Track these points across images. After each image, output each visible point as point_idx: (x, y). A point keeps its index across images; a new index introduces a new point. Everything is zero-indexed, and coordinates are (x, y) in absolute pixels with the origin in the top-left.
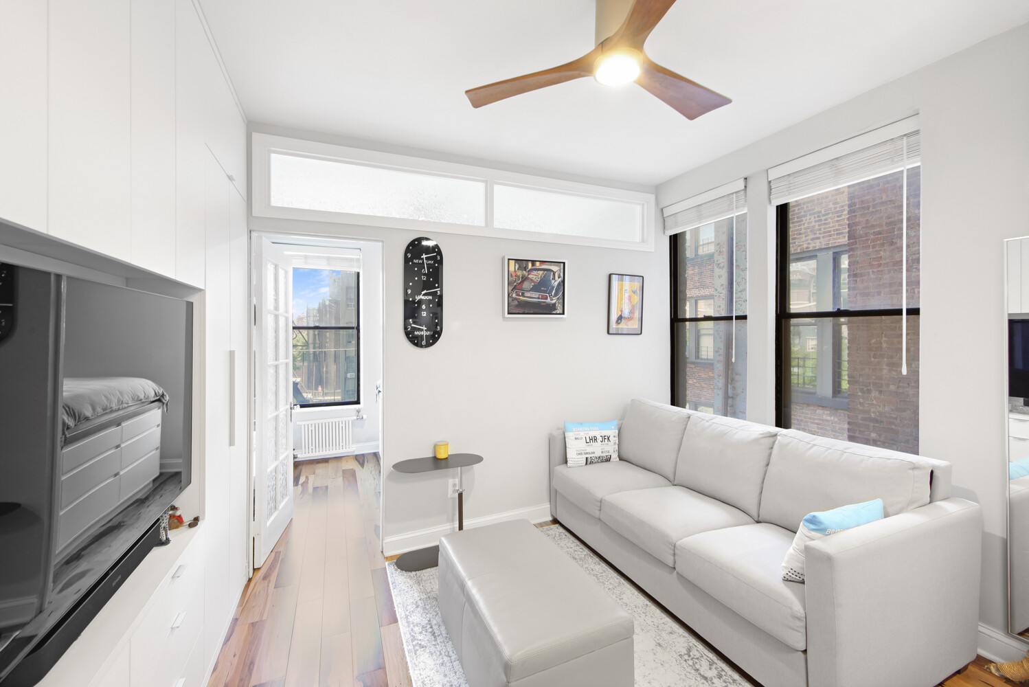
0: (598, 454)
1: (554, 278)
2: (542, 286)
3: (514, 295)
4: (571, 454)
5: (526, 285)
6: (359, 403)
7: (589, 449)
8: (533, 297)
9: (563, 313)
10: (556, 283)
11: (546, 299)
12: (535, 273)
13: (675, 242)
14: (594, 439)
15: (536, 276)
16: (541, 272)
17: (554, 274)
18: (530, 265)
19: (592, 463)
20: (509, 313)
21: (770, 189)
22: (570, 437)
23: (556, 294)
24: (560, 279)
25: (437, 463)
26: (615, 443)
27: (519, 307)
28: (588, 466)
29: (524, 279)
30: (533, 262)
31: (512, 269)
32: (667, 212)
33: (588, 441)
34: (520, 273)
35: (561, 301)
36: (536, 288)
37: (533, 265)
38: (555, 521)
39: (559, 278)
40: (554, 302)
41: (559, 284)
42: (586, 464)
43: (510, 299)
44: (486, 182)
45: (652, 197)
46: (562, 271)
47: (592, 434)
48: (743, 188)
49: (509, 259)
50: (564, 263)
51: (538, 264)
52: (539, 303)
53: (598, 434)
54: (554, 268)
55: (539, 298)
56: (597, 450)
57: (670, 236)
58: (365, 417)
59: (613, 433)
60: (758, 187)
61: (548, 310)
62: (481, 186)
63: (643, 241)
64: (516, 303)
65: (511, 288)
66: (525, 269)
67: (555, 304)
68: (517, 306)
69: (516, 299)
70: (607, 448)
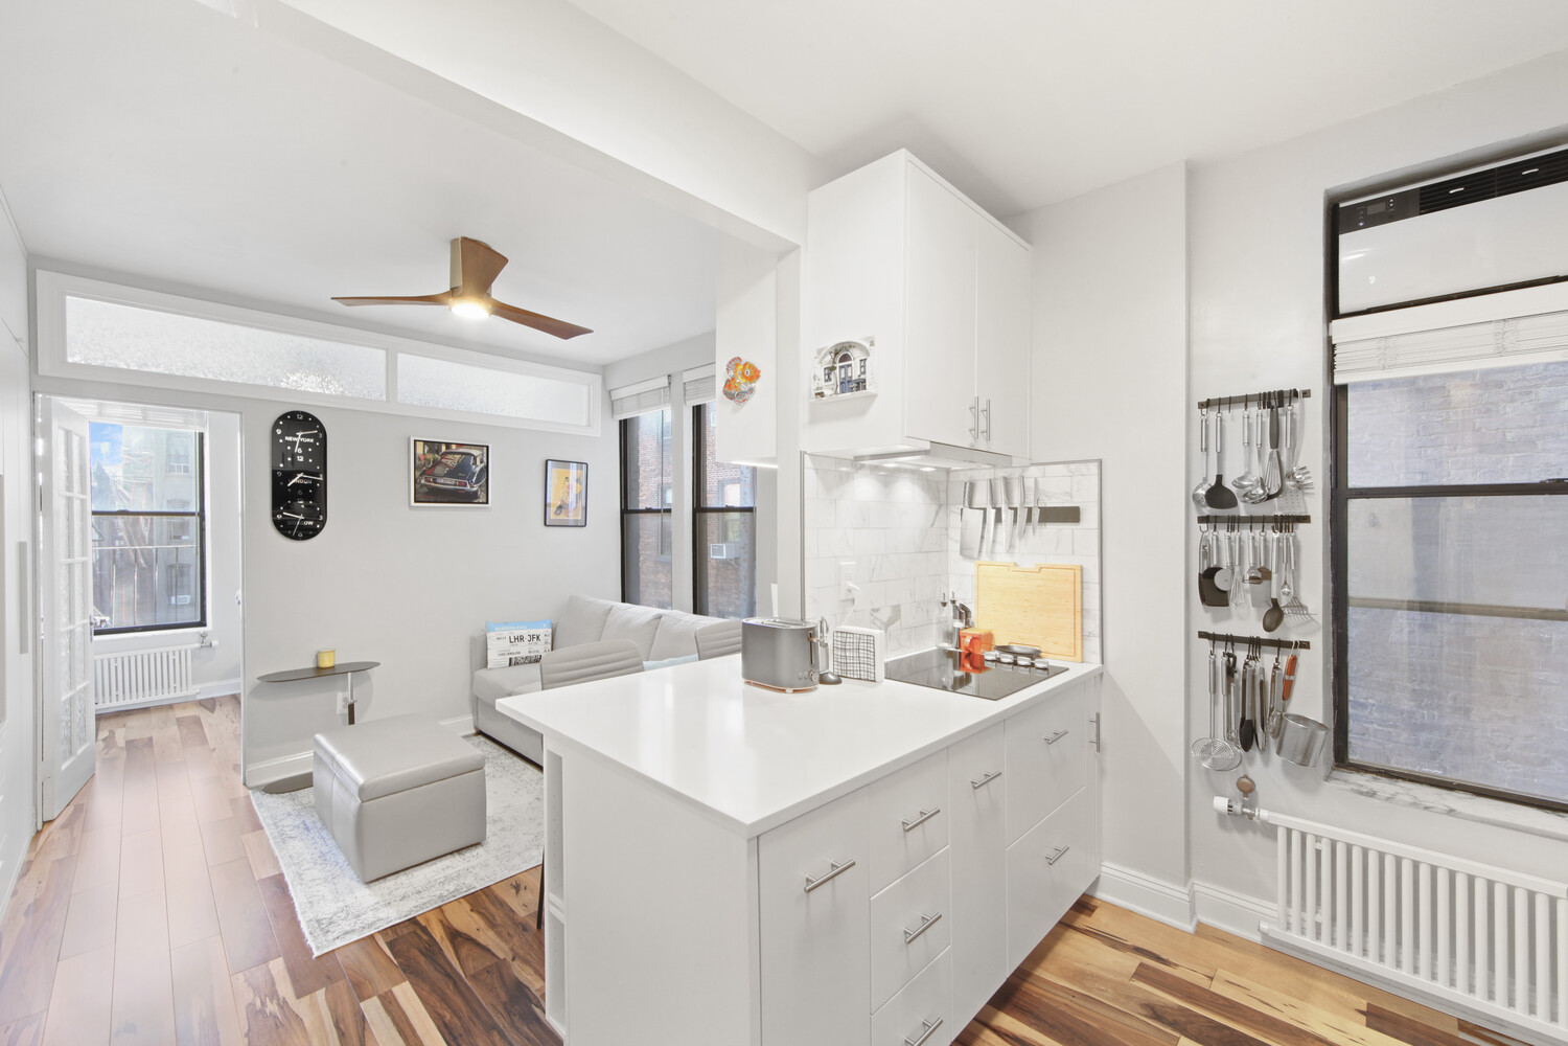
0: (525, 654)
1: (475, 463)
2: (461, 471)
3: (423, 481)
4: (492, 656)
5: (439, 470)
6: (205, 625)
7: (514, 649)
8: (449, 483)
9: (487, 503)
10: (478, 469)
11: (466, 485)
12: (450, 456)
13: (624, 426)
14: (521, 638)
15: (453, 461)
16: (458, 457)
17: (475, 458)
18: (444, 448)
19: (517, 664)
20: (416, 501)
21: (685, 390)
22: (491, 636)
23: (477, 482)
24: (482, 465)
25: (321, 673)
26: (546, 643)
27: (428, 493)
28: (513, 668)
29: (436, 463)
30: (448, 445)
31: (420, 450)
32: (616, 395)
33: (513, 640)
34: (430, 457)
35: (484, 488)
36: (452, 473)
37: (447, 448)
38: (480, 733)
39: (481, 462)
40: (475, 489)
41: (482, 470)
42: (510, 665)
43: (418, 486)
44: (387, 350)
45: (598, 378)
46: (485, 455)
47: (517, 633)
48: (667, 384)
49: (415, 441)
50: (488, 447)
51: (454, 447)
52: (456, 491)
53: (525, 633)
54: (475, 452)
55: (455, 485)
56: (523, 650)
57: (620, 421)
58: (215, 643)
59: (544, 632)
60: (677, 387)
61: (469, 498)
62: (382, 354)
63: (589, 425)
64: (426, 489)
65: (418, 473)
66: (437, 452)
67: (476, 492)
68: (426, 494)
69: (424, 485)
70: (535, 648)
